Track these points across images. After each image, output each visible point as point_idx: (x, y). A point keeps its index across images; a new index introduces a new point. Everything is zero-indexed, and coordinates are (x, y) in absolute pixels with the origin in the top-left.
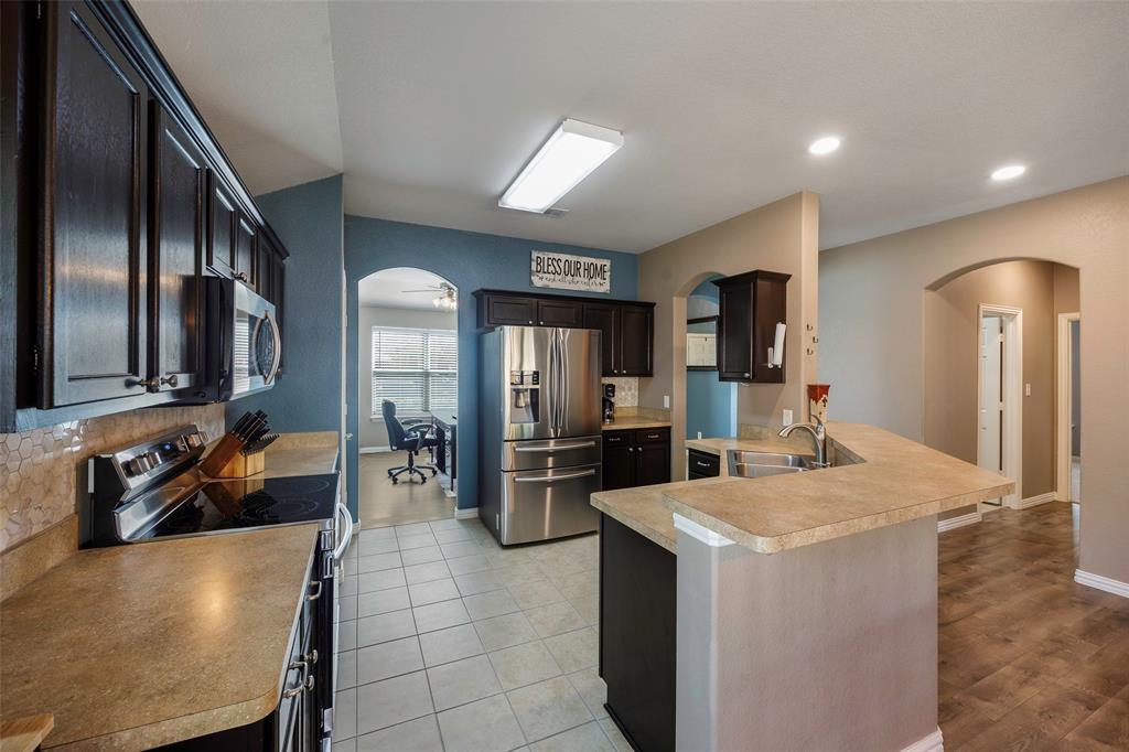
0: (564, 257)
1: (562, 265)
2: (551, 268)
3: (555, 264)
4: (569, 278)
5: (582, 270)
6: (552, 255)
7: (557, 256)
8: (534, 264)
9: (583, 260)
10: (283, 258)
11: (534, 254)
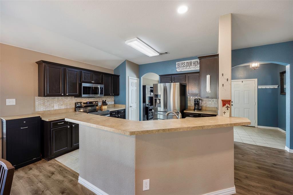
0: (186, 62)
1: (185, 64)
2: (182, 66)
3: (183, 64)
4: (188, 67)
5: (192, 64)
6: (182, 62)
7: (183, 62)
8: (177, 66)
9: (192, 61)
10: (118, 76)
11: (177, 63)
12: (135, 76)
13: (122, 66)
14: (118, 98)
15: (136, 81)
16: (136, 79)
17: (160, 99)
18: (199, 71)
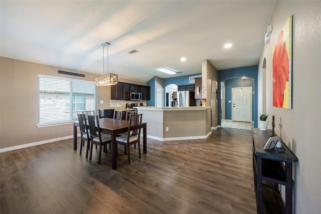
2: (193, 79)
6: (193, 77)
8: (189, 79)
10: (150, 87)
11: (189, 77)
12: (161, 86)
13: (152, 80)
14: (149, 102)
15: (161, 90)
16: (162, 88)
17: (177, 102)
18: (194, 84)
